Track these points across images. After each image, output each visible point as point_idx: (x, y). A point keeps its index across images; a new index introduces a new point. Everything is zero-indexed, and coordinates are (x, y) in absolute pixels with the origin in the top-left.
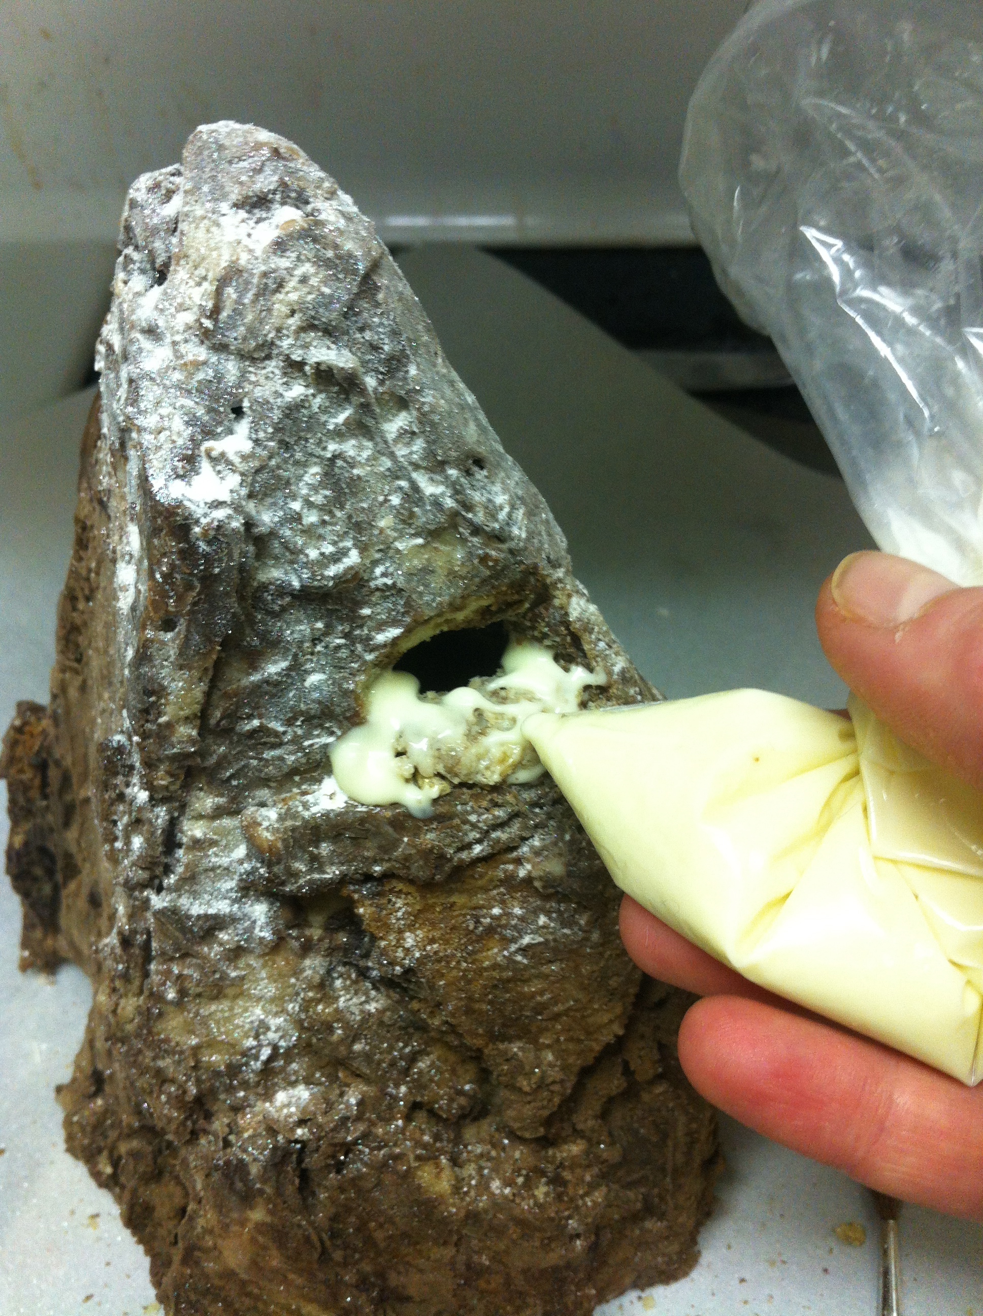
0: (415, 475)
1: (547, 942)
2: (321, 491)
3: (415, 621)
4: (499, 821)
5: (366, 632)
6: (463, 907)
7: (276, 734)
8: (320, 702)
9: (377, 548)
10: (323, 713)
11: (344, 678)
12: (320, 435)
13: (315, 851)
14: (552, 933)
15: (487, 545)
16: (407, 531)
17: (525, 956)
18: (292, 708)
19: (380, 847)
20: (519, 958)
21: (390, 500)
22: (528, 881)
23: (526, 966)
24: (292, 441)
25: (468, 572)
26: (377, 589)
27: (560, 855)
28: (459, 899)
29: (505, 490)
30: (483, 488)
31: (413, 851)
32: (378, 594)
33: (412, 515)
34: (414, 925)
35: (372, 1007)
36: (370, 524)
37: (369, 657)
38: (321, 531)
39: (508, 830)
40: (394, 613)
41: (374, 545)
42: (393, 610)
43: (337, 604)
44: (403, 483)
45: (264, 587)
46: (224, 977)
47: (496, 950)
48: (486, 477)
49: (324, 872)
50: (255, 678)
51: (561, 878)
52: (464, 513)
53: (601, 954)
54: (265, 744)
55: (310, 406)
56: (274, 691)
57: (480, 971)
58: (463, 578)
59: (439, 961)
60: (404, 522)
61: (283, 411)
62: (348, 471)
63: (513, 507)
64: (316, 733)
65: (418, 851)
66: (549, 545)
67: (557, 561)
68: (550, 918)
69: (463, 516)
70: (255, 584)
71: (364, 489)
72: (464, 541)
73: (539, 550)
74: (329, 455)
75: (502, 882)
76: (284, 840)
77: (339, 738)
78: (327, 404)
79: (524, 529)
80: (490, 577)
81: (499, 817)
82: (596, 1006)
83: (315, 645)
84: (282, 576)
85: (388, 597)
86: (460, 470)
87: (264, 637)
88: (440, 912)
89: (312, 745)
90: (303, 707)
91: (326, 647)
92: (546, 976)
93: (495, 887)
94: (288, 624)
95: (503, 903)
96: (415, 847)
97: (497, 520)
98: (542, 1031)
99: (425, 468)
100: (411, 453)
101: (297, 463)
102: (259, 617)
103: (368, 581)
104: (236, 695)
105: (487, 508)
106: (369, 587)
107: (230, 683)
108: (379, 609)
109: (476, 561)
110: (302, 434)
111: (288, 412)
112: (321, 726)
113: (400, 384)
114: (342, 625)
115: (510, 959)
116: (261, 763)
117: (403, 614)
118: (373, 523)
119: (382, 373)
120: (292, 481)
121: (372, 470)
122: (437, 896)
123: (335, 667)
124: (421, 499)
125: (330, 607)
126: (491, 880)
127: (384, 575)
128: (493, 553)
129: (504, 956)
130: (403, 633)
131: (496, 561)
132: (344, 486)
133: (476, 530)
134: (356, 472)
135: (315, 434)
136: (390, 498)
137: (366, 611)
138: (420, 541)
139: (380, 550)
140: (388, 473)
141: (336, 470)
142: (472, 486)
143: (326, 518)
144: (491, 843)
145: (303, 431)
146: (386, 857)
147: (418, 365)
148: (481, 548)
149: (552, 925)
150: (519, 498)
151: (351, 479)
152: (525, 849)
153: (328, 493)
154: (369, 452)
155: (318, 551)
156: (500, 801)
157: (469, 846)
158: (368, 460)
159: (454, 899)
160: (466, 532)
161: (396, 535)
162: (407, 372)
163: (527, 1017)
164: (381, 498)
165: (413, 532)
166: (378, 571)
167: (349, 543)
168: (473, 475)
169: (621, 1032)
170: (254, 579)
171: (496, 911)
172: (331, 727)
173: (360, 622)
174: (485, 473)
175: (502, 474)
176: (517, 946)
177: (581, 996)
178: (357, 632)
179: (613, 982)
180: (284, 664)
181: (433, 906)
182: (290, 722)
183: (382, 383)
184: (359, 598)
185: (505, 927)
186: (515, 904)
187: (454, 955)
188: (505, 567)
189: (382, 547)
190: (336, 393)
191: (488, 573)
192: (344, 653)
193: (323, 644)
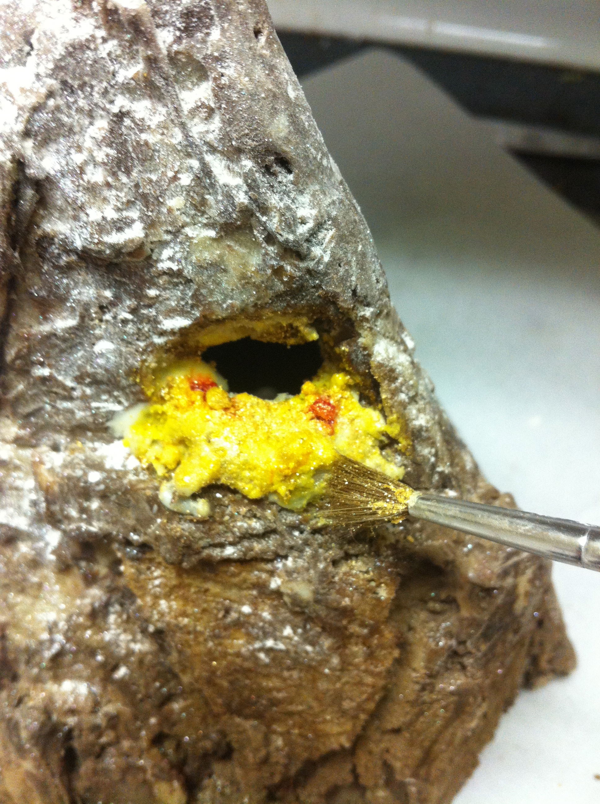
0: (209, 158)
1: (287, 652)
2: (104, 148)
3: (204, 317)
4: (255, 532)
5: (154, 313)
6: (216, 595)
7: (64, 387)
8: (106, 370)
9: (164, 228)
10: (109, 380)
11: (130, 353)
12: (105, 84)
13: (86, 504)
14: (294, 646)
15: (283, 258)
16: (200, 219)
17: (267, 656)
18: (79, 367)
19: (138, 520)
20: (262, 656)
21: (179, 179)
22: (278, 594)
23: (266, 666)
24: (76, 84)
25: (263, 282)
26: (164, 273)
27: (310, 581)
28: (214, 588)
29: (315, 203)
30: (287, 193)
31: (163, 534)
32: (165, 278)
33: (204, 202)
34: (169, 596)
35: (137, 647)
36: (157, 198)
37: (158, 340)
38: (106, 193)
39: (264, 542)
40: (183, 303)
41: (162, 224)
42: (183, 299)
43: (124, 277)
44: (195, 163)
45: (48, 239)
46: (25, 580)
47: (241, 642)
48: (292, 183)
49: (91, 524)
50: (46, 328)
51: (308, 603)
52: (258, 214)
53: (339, 678)
54: (56, 393)
55: (96, 49)
56: (63, 346)
57: (225, 655)
58: (257, 287)
59: (189, 633)
60: (195, 207)
61: (66, 48)
62: (135, 134)
63: (319, 226)
64: (104, 397)
65: (168, 535)
66: (358, 279)
67: (366, 297)
68: (295, 632)
69: (258, 217)
70: (40, 232)
71: (152, 158)
72: (257, 245)
73: (343, 280)
74: (115, 109)
75: (255, 586)
76: (61, 486)
77: (127, 409)
78: (119, 52)
79: (329, 252)
80: (285, 293)
81: (254, 529)
82: (328, 717)
83: (104, 313)
84: (68, 232)
85: (176, 285)
86: (257, 163)
87: (51, 289)
88: (195, 593)
89: (98, 408)
90: (89, 368)
91: (115, 318)
92: (284, 680)
93: (248, 588)
94: (76, 284)
95: (254, 604)
96: (165, 530)
97: (293, 232)
98: (274, 720)
99: (222, 153)
100: (207, 132)
101: (80, 110)
102: (46, 268)
103: (157, 261)
104: (27, 339)
105: (283, 215)
106: (157, 268)
107: (22, 325)
108: (166, 294)
109: (269, 272)
110: (86, 79)
111: (71, 49)
112: (110, 393)
113: (198, 46)
114: (130, 300)
115: (253, 654)
116: (54, 410)
117: (192, 307)
118: (161, 200)
119: (179, 29)
120: (77, 129)
121: (162, 140)
122: (194, 579)
123: (123, 340)
124: (212, 185)
125: (117, 278)
126: (245, 581)
127: (171, 259)
128: (288, 268)
129: (248, 650)
130: (191, 326)
131: (292, 278)
132: (131, 149)
133: (270, 238)
134: (144, 136)
135: (101, 81)
136: (179, 176)
137: (152, 292)
138: (212, 233)
139: (168, 232)
140: (179, 148)
141: (123, 129)
142: (272, 187)
143: (110, 179)
144: (243, 549)
145: (87, 75)
146: (142, 530)
147: (223, 30)
148: (276, 260)
149: (296, 638)
150: (330, 218)
151: (138, 143)
152: (279, 565)
153: (112, 152)
154: (162, 118)
155: (102, 214)
156: (259, 515)
157: (222, 546)
158: (158, 126)
159: (209, 585)
160: (261, 238)
161: (188, 220)
162: (208, 34)
163: (262, 705)
164: (170, 174)
165: (205, 221)
166: (167, 253)
167: (134, 214)
168: (274, 174)
169: (347, 745)
170: (39, 227)
171: (246, 609)
172: (119, 396)
173: (147, 302)
174: (291, 177)
175: (317, 187)
176: (261, 645)
177: (315, 704)
178: (145, 311)
179: (347, 704)
180: (72, 322)
181: (189, 585)
182: (79, 379)
183: (178, 40)
184: (147, 277)
185: (253, 626)
186: (266, 608)
187: (201, 633)
188: (301, 288)
189: (170, 228)
190: (127, 41)
191: (281, 288)
192: (130, 328)
193: (111, 314)
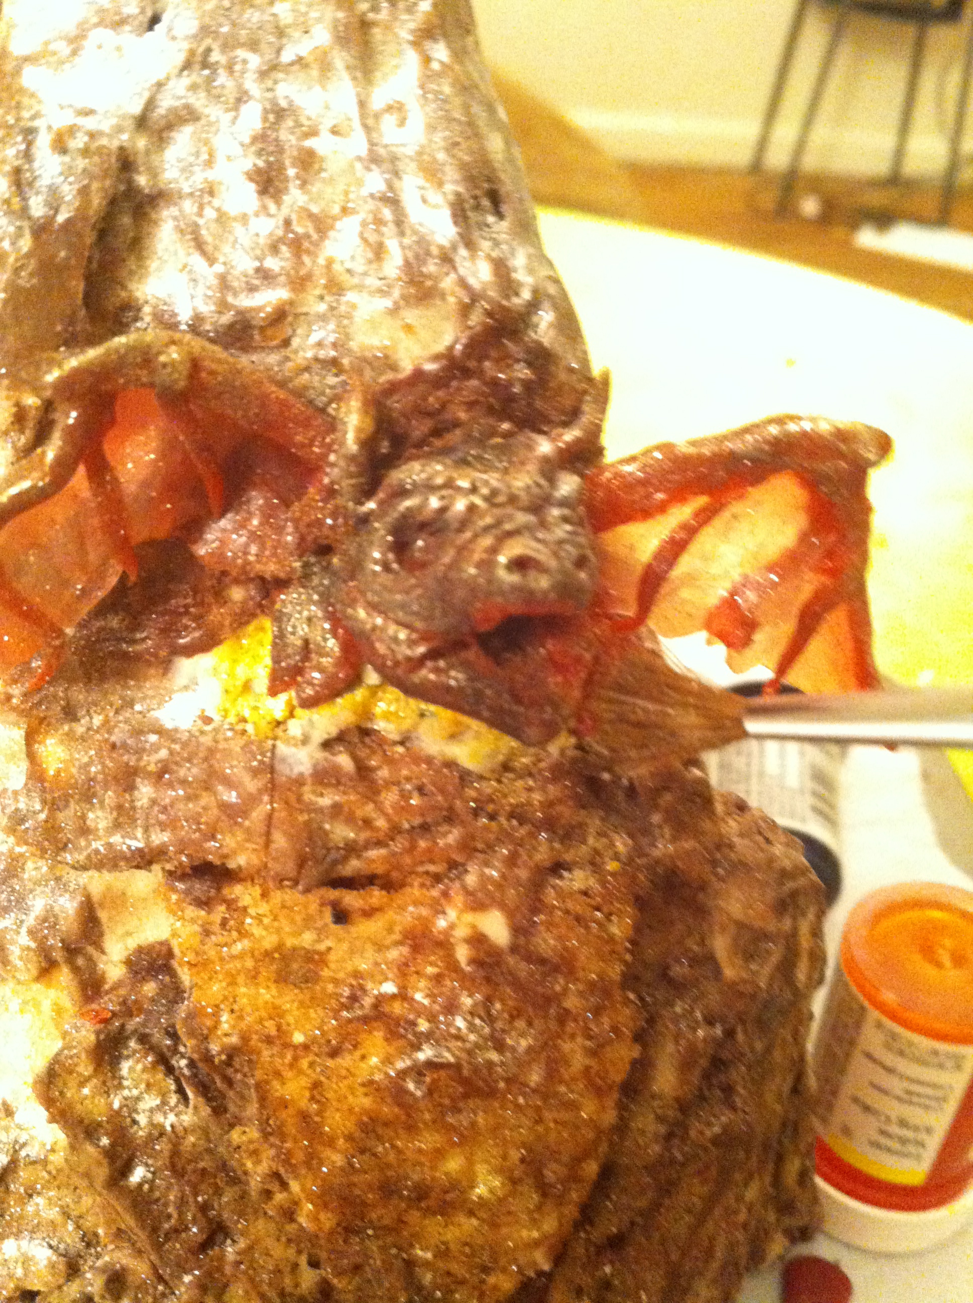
1: (456, 1067)
14: (470, 1053)
17: (418, 1083)
20: (410, 1084)
22: (446, 942)
27: (508, 909)
34: (256, 976)
35: (169, 1120)
49: (131, 836)
51: (503, 952)
68: (470, 1025)
75: (407, 936)
95: (402, 976)
169: (546, 1266)
176: (408, 1063)
186: (422, 982)
